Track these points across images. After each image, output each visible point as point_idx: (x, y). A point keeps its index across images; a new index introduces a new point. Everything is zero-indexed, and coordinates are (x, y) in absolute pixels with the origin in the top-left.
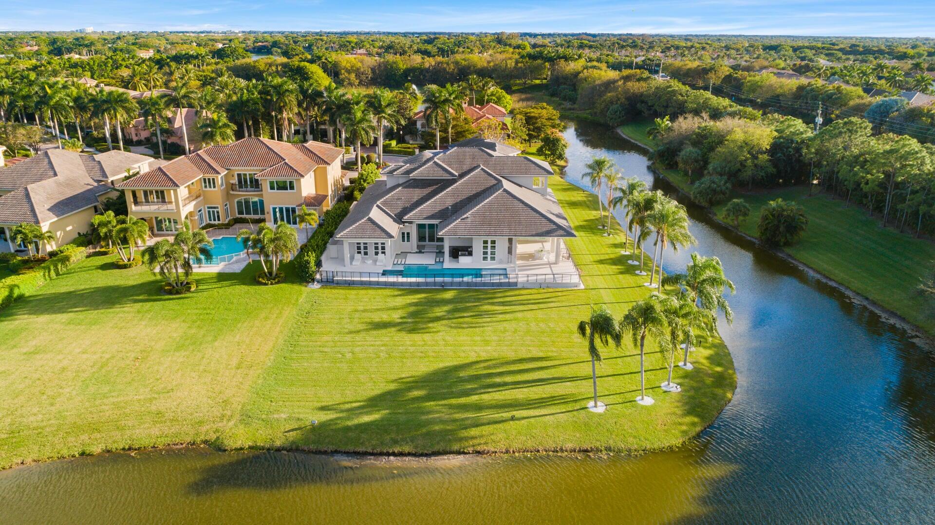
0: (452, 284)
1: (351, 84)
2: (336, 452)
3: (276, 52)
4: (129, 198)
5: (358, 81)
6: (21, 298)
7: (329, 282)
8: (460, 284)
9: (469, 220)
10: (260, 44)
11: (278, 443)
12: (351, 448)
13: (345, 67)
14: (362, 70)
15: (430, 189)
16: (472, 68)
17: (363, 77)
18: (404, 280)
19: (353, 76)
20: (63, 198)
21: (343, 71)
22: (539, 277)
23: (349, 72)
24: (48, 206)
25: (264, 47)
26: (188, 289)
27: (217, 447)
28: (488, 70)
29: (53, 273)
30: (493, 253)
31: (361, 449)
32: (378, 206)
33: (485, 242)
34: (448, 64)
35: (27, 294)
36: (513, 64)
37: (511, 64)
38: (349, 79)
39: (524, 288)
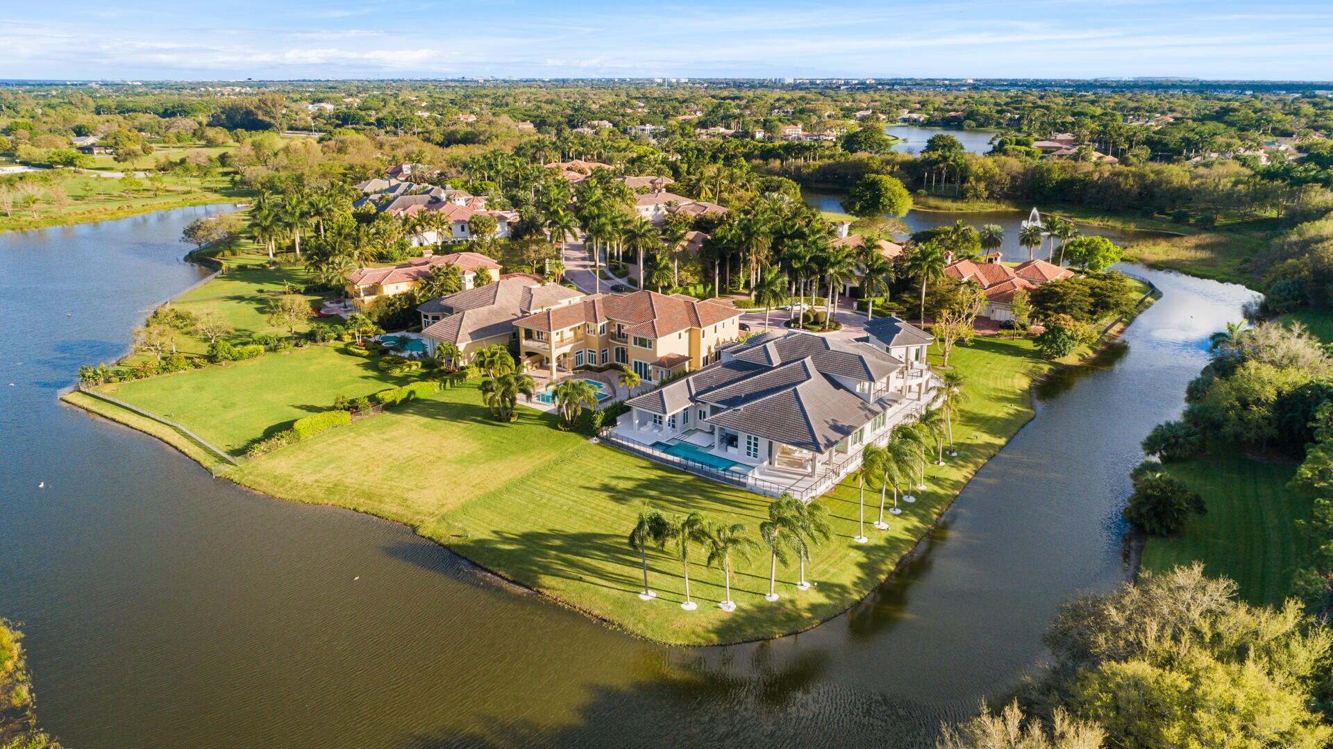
0: (693, 468)
1: (977, 197)
2: (465, 558)
3: (969, 126)
4: (522, 334)
5: (987, 193)
6: (417, 400)
7: (606, 442)
8: (699, 471)
9: (739, 413)
10: (953, 114)
11: (442, 541)
12: (473, 559)
13: (976, 172)
14: (997, 178)
15: (740, 374)
16: (1164, 185)
17: (997, 188)
18: (664, 456)
19: (982, 185)
20: (486, 324)
21: (972, 178)
22: (766, 484)
23: (978, 179)
24: (470, 331)
25: (955, 118)
26: (508, 420)
27: (414, 529)
28: (1188, 190)
29: (448, 384)
30: (756, 450)
31: (478, 562)
32: (688, 381)
33: (749, 437)
34: (1127, 177)
35: (422, 397)
36: (1229, 185)
37: (1226, 184)
38: (976, 190)
39: (751, 492)
